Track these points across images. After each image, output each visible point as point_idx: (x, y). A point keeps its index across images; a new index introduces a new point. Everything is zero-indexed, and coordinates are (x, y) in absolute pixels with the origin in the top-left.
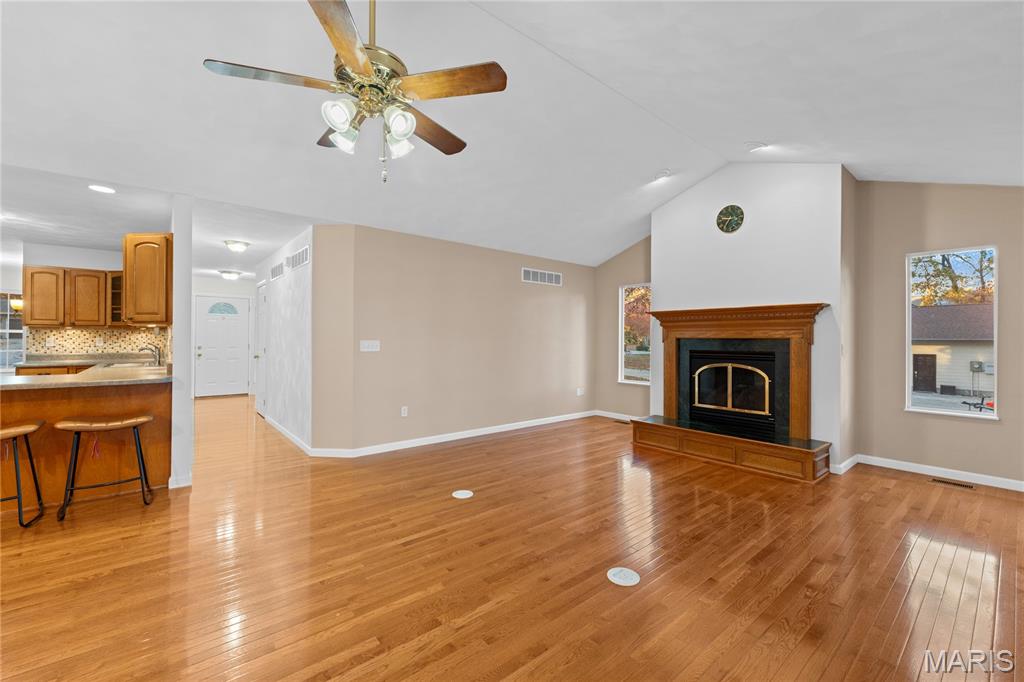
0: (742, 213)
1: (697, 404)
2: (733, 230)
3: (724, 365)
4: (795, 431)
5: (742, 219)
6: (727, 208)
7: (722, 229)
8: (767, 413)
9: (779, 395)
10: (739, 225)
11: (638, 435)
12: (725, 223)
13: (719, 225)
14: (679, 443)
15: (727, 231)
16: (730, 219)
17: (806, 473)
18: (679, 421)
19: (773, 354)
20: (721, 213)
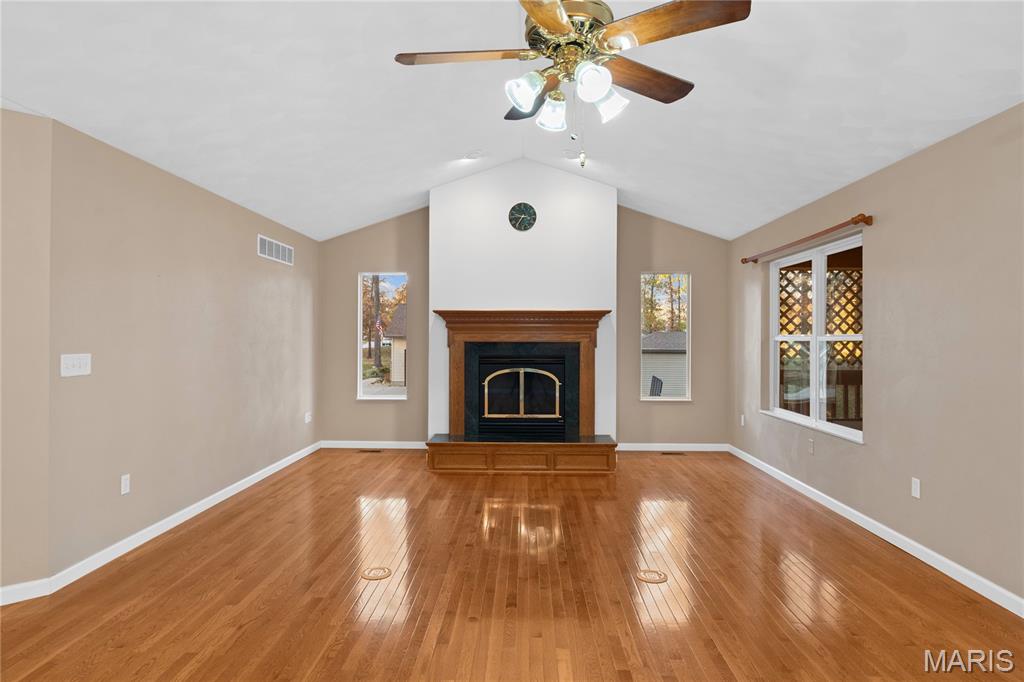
0: (535, 214)
1: (487, 415)
2: (526, 229)
3: (515, 370)
4: (583, 431)
5: (535, 220)
6: (520, 204)
7: (514, 226)
8: (557, 415)
9: (568, 396)
10: (531, 225)
12: (517, 219)
13: (511, 221)
14: (489, 460)
15: (519, 229)
16: (523, 217)
17: (610, 464)
18: (467, 438)
19: (564, 357)
20: (513, 208)
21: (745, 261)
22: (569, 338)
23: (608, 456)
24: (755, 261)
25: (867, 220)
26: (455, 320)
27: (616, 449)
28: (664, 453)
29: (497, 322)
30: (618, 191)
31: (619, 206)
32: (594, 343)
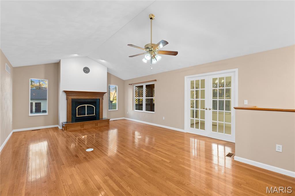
1: (77, 116)
2: (87, 73)
3: (85, 105)
4: (100, 117)
5: (89, 71)
6: (86, 67)
7: (84, 72)
8: (94, 115)
9: (97, 110)
11: (67, 128)
12: (85, 70)
13: (84, 70)
14: (82, 126)
15: (86, 73)
16: (86, 70)
17: (108, 123)
18: (72, 122)
19: (96, 102)
20: (84, 68)
21: (129, 84)
22: (98, 98)
23: (108, 122)
24: (131, 85)
25: (156, 80)
26: (68, 93)
27: (110, 120)
28: (114, 121)
29: (81, 94)
30: (107, 68)
31: (107, 73)
32: (103, 99)
